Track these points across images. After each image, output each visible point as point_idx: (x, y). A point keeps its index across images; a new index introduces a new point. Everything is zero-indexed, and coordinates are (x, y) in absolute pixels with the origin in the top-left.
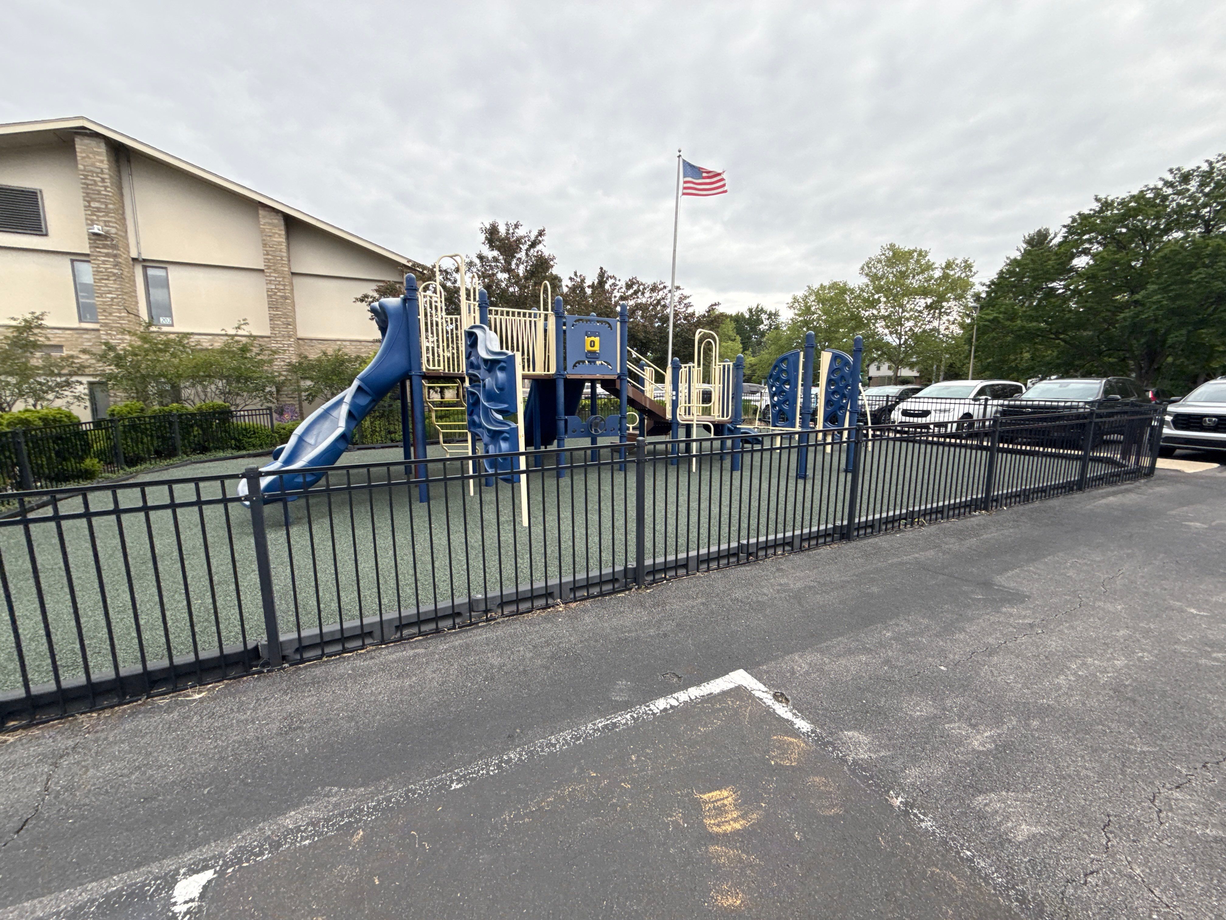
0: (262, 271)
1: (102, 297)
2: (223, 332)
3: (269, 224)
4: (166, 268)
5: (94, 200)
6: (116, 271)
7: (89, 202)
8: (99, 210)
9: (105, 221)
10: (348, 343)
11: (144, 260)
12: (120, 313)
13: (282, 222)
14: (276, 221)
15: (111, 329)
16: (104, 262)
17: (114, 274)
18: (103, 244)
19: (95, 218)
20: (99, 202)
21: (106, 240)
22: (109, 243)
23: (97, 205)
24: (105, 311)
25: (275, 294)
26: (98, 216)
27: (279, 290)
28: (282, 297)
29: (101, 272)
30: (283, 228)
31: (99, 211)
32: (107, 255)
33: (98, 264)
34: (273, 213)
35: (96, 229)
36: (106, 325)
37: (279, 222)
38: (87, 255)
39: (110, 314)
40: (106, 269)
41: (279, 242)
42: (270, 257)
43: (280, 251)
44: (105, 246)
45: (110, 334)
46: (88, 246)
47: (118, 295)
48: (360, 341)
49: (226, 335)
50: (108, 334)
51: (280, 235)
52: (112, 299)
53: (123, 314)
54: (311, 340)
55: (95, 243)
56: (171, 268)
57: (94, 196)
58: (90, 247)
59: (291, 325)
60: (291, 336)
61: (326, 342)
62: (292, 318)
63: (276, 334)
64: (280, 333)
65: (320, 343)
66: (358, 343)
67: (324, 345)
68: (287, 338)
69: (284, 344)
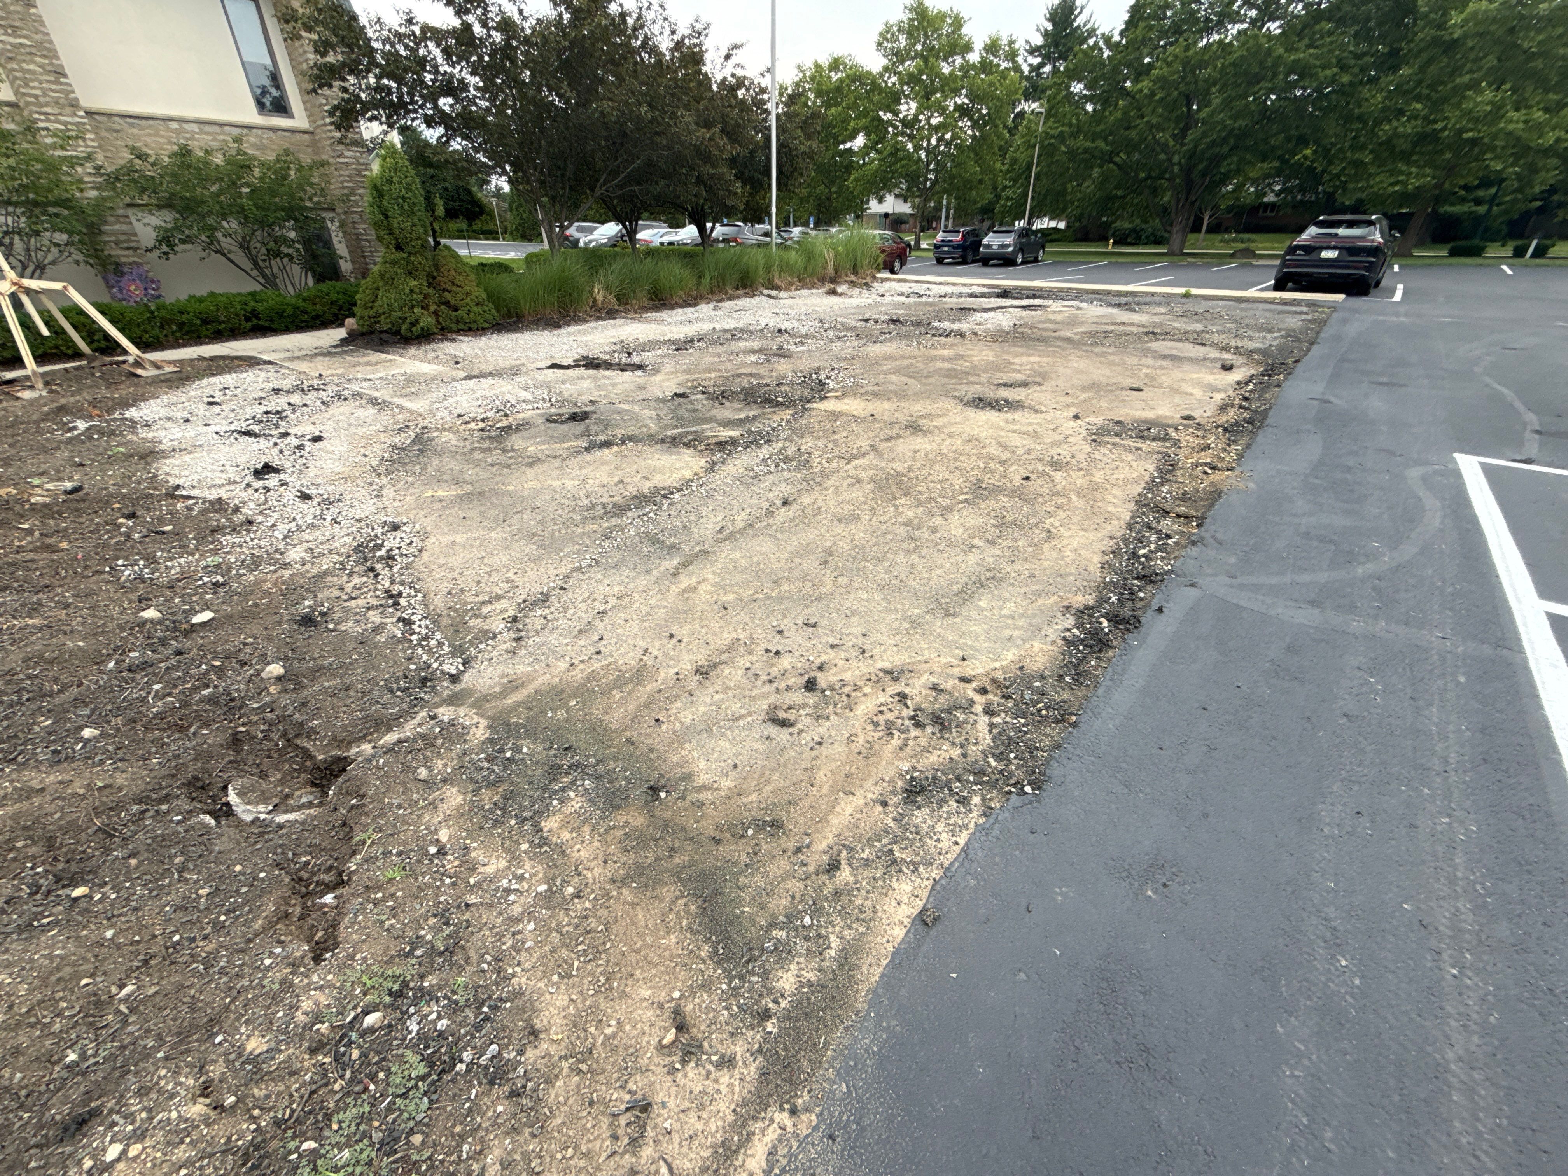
59: (65, 76)
60: (74, 105)
61: (144, 123)
62: (58, 58)
63: (36, 97)
64: (45, 95)
65: (132, 125)
66: (217, 129)
67: (142, 128)
68: (68, 110)
69: (65, 124)
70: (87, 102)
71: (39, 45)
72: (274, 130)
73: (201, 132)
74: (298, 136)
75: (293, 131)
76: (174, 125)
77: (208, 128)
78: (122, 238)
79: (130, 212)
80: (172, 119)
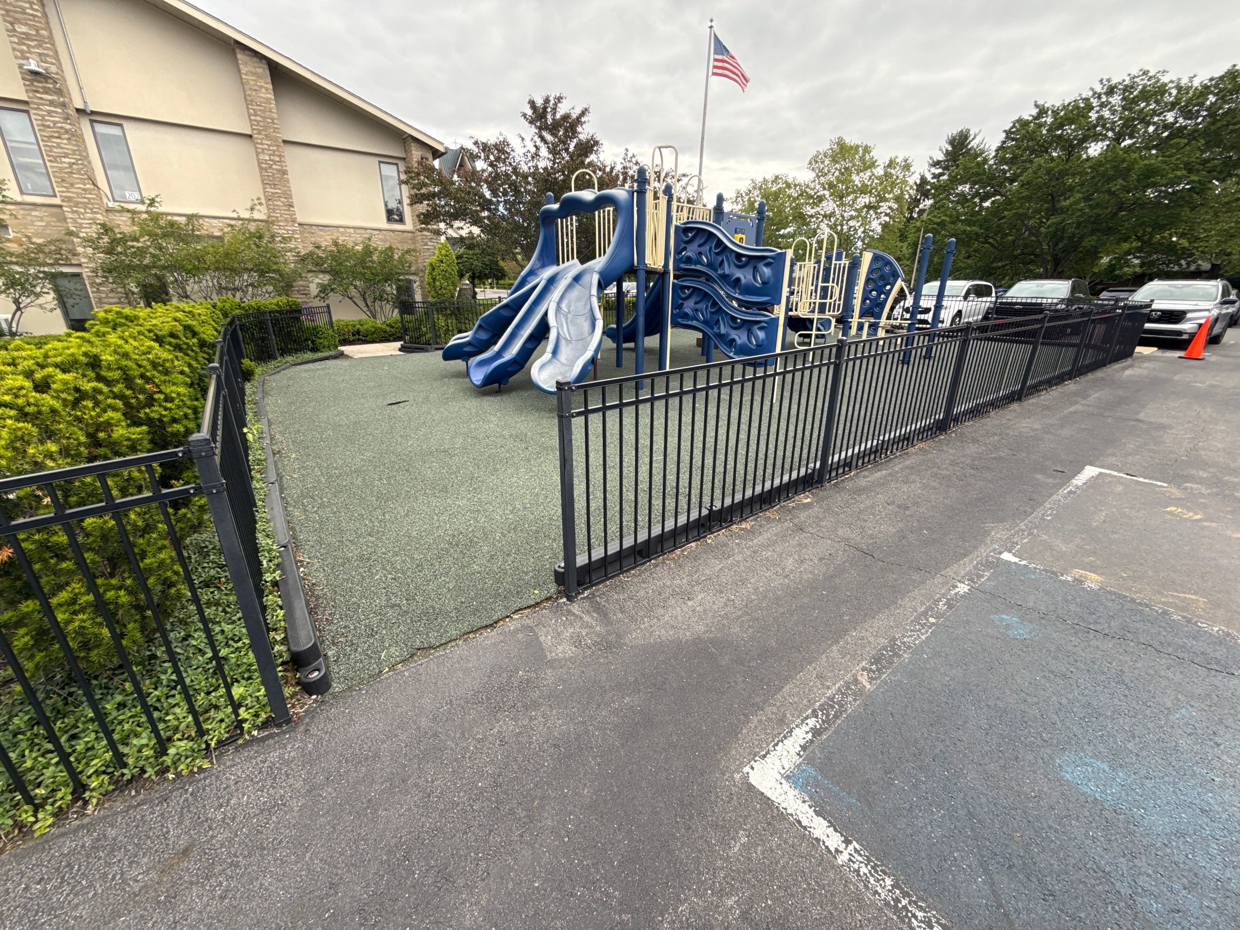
0: (250, 136)
1: (56, 161)
2: (235, 215)
3: (254, 74)
4: (120, 125)
5: (19, 21)
6: (68, 127)
7: (12, 24)
8: (28, 36)
9: (40, 55)
10: (352, 231)
11: (93, 113)
12: (85, 184)
13: (268, 72)
14: (260, 70)
15: (77, 204)
16: (49, 113)
17: (67, 132)
18: (44, 88)
19: (25, 48)
20: (26, 24)
21: (47, 82)
22: (51, 86)
23: (24, 29)
24: (63, 180)
25: (270, 167)
26: (28, 46)
27: (275, 162)
28: (279, 171)
29: (49, 127)
30: (269, 80)
31: (28, 39)
32: (52, 103)
33: (43, 116)
34: (255, 59)
35: (33, 65)
36: (69, 199)
37: (263, 70)
38: (26, 103)
39: (72, 185)
40: (55, 123)
41: (267, 99)
42: (259, 118)
43: (270, 111)
44: (47, 91)
45: (76, 211)
46: (23, 89)
47: (77, 160)
48: (366, 229)
49: (239, 219)
50: (73, 212)
51: (267, 89)
52: (71, 165)
53: (88, 186)
54: (311, 225)
55: (32, 85)
56: (126, 124)
57: (18, 16)
58: (27, 91)
59: (293, 207)
60: (294, 221)
61: (327, 229)
62: (291, 198)
63: (277, 217)
64: (281, 216)
65: (321, 230)
66: (363, 231)
67: (325, 232)
68: (290, 223)
69: (288, 230)
70: (300, 219)
71: (284, 193)
72: (393, 231)
73: (355, 233)
74: (406, 234)
75: (403, 232)
76: (342, 230)
77: (358, 231)
78: (302, 288)
79: (309, 275)
80: (341, 227)
